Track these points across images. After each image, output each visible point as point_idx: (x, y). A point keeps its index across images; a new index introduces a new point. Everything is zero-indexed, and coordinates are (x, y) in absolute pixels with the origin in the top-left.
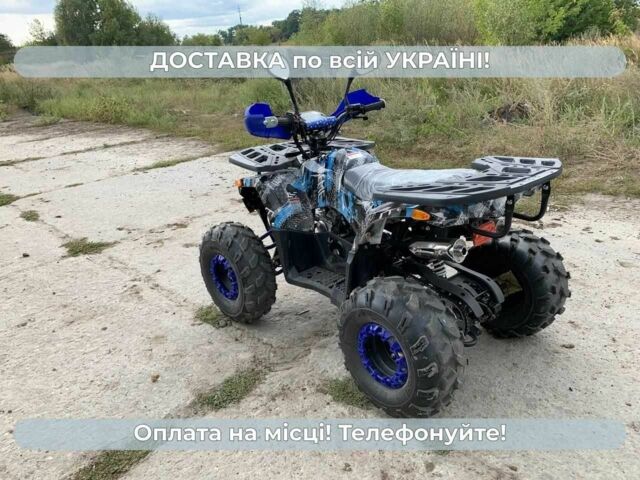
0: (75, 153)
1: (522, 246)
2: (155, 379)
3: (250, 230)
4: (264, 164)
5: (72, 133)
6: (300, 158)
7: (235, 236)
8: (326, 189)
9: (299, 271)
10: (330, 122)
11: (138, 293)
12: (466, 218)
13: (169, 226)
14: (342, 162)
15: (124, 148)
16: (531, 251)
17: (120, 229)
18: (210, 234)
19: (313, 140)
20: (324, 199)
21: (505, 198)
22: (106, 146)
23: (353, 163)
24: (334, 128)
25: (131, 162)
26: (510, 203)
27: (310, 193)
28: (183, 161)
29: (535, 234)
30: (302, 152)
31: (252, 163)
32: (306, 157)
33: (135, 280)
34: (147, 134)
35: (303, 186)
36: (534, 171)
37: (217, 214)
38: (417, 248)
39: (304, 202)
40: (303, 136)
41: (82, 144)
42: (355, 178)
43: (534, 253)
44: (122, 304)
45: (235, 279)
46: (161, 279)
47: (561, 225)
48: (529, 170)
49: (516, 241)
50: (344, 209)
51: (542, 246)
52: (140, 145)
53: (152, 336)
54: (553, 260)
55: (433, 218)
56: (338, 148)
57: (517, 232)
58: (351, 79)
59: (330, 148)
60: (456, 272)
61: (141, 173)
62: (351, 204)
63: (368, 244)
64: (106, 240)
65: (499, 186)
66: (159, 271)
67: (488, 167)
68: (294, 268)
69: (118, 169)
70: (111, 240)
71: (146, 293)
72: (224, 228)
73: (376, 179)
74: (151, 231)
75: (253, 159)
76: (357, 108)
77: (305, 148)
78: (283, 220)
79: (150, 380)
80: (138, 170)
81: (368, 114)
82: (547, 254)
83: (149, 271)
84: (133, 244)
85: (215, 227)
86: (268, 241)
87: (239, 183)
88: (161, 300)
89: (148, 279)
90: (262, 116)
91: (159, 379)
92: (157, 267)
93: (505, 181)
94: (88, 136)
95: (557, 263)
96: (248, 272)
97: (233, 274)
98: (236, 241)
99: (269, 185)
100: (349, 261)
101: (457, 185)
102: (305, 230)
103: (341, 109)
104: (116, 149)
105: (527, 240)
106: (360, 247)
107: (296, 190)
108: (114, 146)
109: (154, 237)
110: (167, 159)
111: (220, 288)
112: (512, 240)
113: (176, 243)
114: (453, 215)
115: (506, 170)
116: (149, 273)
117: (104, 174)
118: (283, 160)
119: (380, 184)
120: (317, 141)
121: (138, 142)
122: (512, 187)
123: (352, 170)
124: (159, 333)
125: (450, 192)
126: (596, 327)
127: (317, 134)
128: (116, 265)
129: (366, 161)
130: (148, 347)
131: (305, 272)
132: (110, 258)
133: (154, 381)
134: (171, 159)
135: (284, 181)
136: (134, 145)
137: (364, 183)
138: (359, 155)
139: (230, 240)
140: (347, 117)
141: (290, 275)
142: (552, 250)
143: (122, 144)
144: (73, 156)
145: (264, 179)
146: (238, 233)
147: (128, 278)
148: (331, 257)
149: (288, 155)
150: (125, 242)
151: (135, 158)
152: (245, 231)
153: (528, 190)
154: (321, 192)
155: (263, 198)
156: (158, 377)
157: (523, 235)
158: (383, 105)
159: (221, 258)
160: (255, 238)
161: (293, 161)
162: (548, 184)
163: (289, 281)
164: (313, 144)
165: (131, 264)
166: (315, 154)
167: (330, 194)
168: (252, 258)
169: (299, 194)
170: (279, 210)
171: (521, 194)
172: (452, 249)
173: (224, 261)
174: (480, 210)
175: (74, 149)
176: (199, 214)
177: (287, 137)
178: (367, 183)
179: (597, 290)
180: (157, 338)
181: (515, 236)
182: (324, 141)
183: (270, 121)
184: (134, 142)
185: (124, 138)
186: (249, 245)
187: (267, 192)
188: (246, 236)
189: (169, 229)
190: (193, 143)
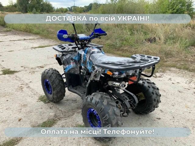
0: (14, 41)
1: (146, 85)
2: (20, 120)
3: (58, 72)
4: (64, 50)
5: (15, 34)
6: (77, 49)
7: (52, 74)
8: (84, 60)
9: (73, 87)
10: (88, 38)
11: (22, 89)
12: (125, 75)
13: (38, 67)
14: (89, 52)
15: (30, 41)
16: (149, 87)
17: (22, 67)
18: (44, 72)
19: (81, 43)
20: (83, 63)
21: (139, 70)
22: (25, 40)
23: (93, 53)
24: (89, 40)
25: (31, 45)
26: (140, 71)
27: (79, 61)
28: (47, 46)
29: (151, 81)
30: (78, 47)
31: (60, 49)
32: (79, 49)
33: (22, 84)
34: (38, 37)
35: (77, 59)
36: (150, 61)
37: (54, 65)
38: (110, 83)
39: (76, 64)
40: (78, 42)
41: (17, 38)
42: (93, 57)
43: (150, 87)
44: (16, 92)
45: (51, 88)
46: (31, 85)
47: (162, 77)
48: (149, 60)
49: (144, 83)
50: (89, 67)
51: (153, 85)
52: (36, 40)
53: (23, 104)
54: (156, 90)
55: (113, 74)
56: (90, 47)
57: (145, 80)
58: (96, 24)
59: (87, 47)
60: (123, 92)
61: (33, 49)
62: (91, 66)
63: (94, 80)
64: (16, 70)
65: (137, 65)
66: (31, 82)
67: (136, 58)
68: (71, 86)
69: (27, 47)
70: (18, 70)
71: (25, 89)
72: (49, 71)
73: (99, 59)
74: (32, 68)
75: (60, 48)
76: (97, 34)
77: (79, 46)
78: (68, 69)
79: (18, 120)
80: (33, 48)
81: (101, 37)
82: (154, 88)
83: (27, 81)
84: (25, 72)
85: (46, 70)
86: (64, 76)
87: (56, 56)
88: (29, 92)
89: (27, 84)
90: (63, 34)
91: (21, 120)
92: (30, 80)
93: (139, 64)
94: (19, 36)
95: (157, 91)
96: (55, 86)
97: (51, 86)
98: (52, 75)
99: (64, 58)
100: (87, 86)
101: (123, 64)
102: (76, 73)
103: (92, 34)
104: (28, 41)
105: (148, 83)
106: (91, 81)
107: (74, 60)
108: (27, 40)
109: (32, 70)
110: (43, 45)
111: (47, 90)
112: (143, 82)
113: (39, 73)
114: (120, 73)
115: (141, 60)
116: (27, 82)
117: (22, 48)
118: (71, 49)
119: (101, 60)
120: (83, 44)
121: (35, 39)
122: (141, 66)
123: (92, 55)
124: (26, 103)
125: (120, 66)
126: (168, 113)
127: (83, 42)
128: (17, 79)
129: (98, 52)
130: (20, 108)
131: (75, 88)
132: (16, 76)
133: (19, 121)
134: (44, 45)
135: (70, 56)
136: (34, 40)
137: (96, 59)
138: (96, 50)
139: (50, 75)
140: (94, 37)
141: (69, 88)
142: (156, 87)
143: (30, 39)
144: (13, 42)
145: (63, 55)
146: (53, 72)
147: (20, 83)
148: (84, 83)
149: (73, 48)
150: (23, 71)
151: (33, 44)
152: (56, 72)
153: (148, 67)
154: (82, 61)
155: (62, 62)
156: (21, 119)
157: (147, 81)
158: (106, 34)
159: (47, 80)
160: (59, 74)
161: (74, 50)
162: (154, 65)
163: (69, 90)
164: (81, 45)
165: (22, 79)
166: (82, 48)
167: (85, 62)
168: (57, 82)
169: (75, 61)
170: (67, 66)
171: (146, 68)
172: (121, 85)
173: (48, 81)
174: (131, 73)
175: (14, 39)
176: (48, 64)
177: (73, 42)
178: (97, 59)
179: (170, 100)
180: (24, 105)
181: (144, 81)
182: (85, 44)
183: (65, 36)
184: (34, 39)
185: (31, 38)
186: (56, 77)
187: (64, 59)
188: (56, 74)
189: (38, 68)
190: (52, 41)
